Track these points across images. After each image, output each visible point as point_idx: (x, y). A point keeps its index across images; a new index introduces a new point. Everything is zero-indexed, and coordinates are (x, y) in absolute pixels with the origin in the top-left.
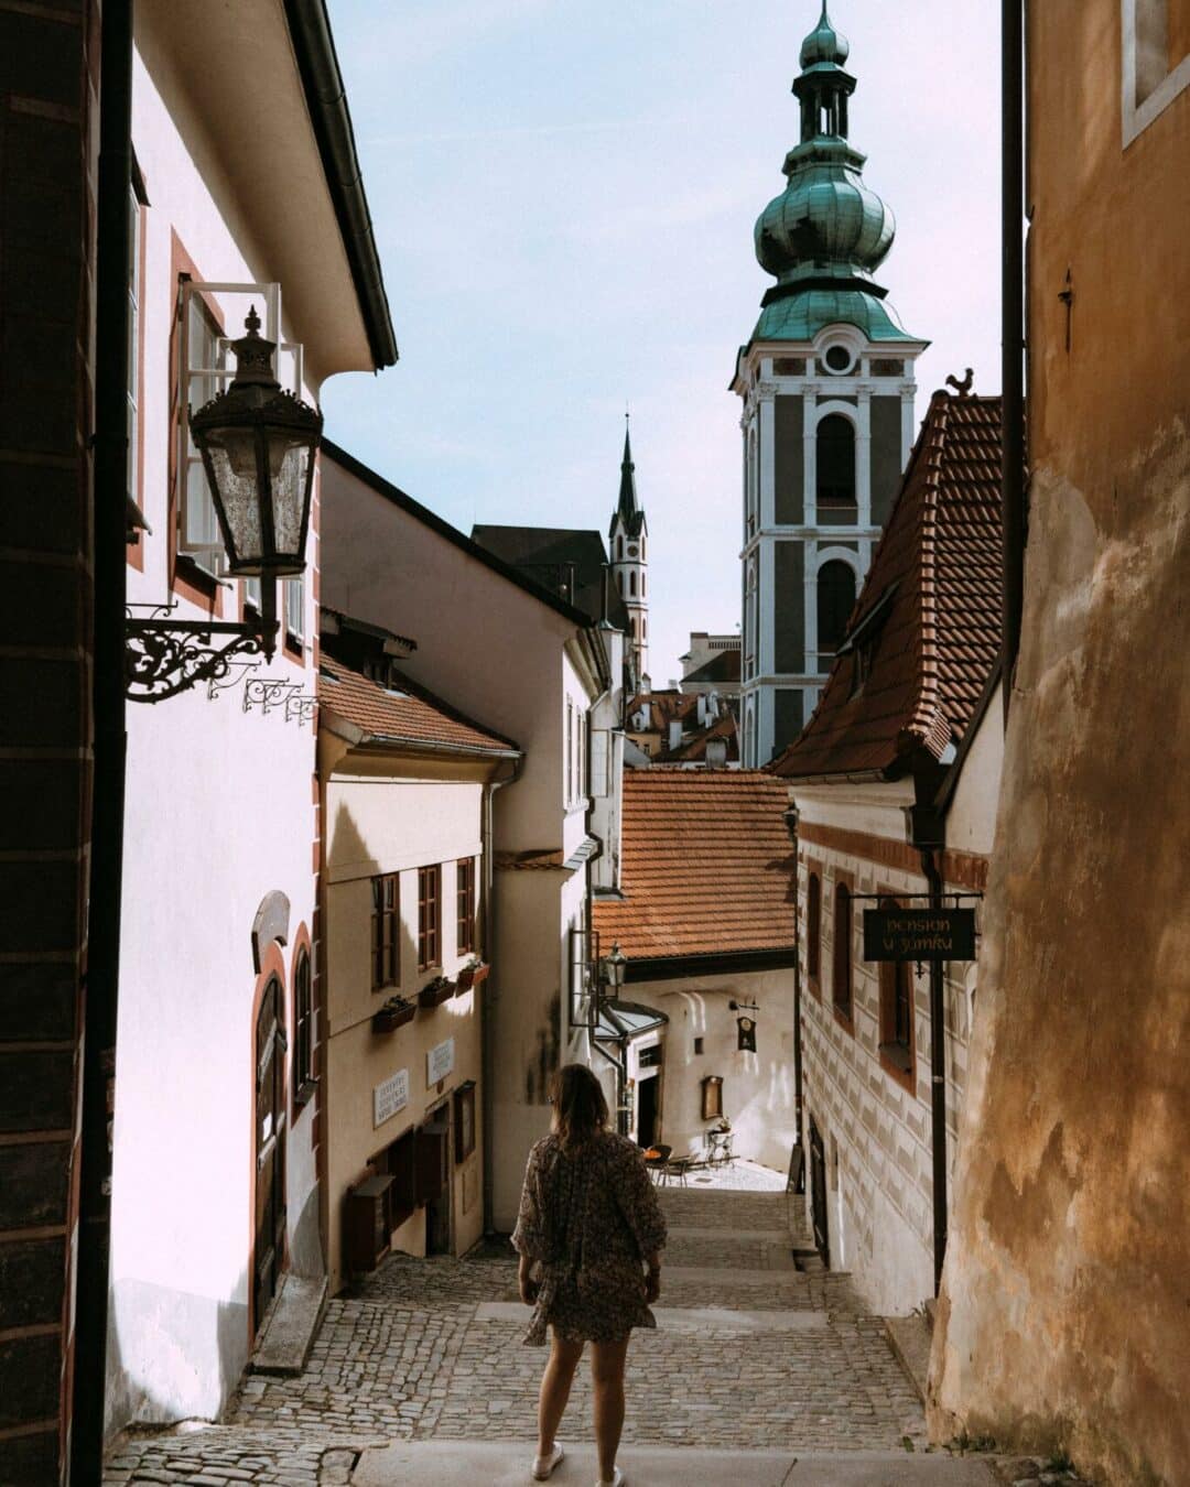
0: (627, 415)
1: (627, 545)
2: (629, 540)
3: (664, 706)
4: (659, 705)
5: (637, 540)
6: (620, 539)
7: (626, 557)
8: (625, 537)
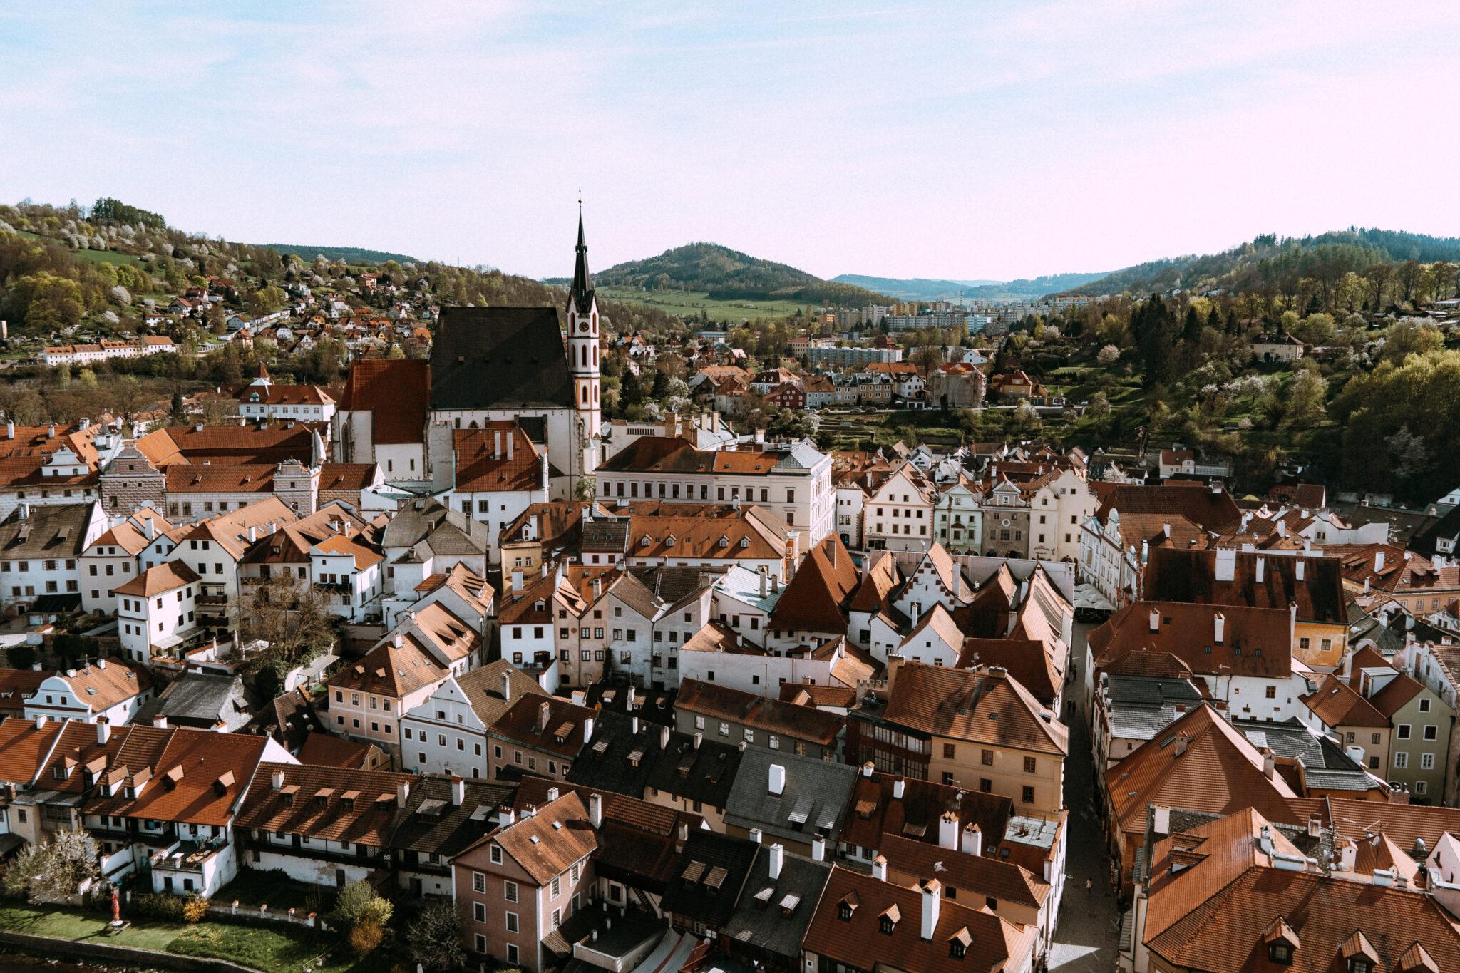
0: (580, 202)
1: (578, 321)
2: (580, 317)
3: (555, 514)
4: (551, 513)
5: (588, 317)
6: (573, 316)
7: (578, 332)
8: (577, 315)
